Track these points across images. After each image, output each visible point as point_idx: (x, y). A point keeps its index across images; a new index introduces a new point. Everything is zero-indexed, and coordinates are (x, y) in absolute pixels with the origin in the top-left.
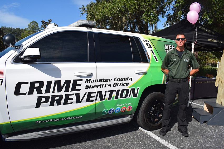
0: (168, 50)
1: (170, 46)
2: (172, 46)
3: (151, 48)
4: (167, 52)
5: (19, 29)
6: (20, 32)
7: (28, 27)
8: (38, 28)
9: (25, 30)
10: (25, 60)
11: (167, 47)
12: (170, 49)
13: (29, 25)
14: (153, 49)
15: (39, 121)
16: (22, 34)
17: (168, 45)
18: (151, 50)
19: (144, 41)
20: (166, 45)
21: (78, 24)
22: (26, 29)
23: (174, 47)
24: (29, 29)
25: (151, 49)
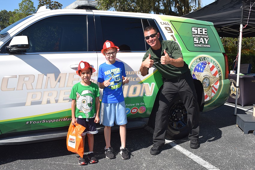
0: (197, 34)
1: (200, 30)
2: (204, 29)
3: (172, 32)
4: (194, 37)
5: (5, 12)
6: (8, 16)
7: (20, 8)
8: (34, 9)
9: (14, 13)
10: (12, 50)
11: (196, 31)
12: (199, 33)
13: (21, 5)
14: (174, 34)
15: (30, 121)
16: (11, 18)
17: (196, 28)
18: (172, 36)
19: (162, 24)
20: (193, 28)
21: (75, 5)
22: (16, 11)
23: (205, 30)
24: (21, 12)
25: (171, 34)
